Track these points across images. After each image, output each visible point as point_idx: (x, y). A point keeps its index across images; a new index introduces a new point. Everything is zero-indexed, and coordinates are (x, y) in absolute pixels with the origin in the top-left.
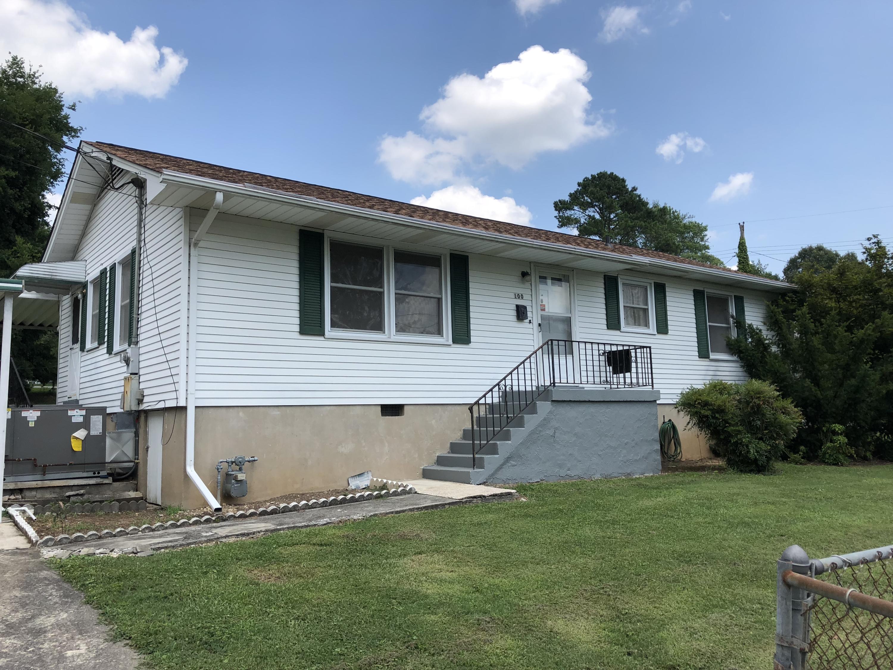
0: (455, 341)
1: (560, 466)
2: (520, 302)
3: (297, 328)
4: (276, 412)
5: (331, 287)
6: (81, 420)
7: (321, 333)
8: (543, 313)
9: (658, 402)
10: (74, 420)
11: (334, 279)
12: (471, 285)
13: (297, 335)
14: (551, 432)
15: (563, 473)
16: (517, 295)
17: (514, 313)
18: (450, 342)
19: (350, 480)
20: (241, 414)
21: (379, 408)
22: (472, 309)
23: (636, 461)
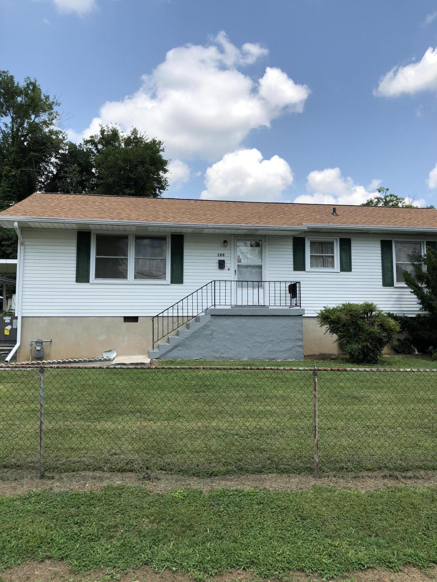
0: (172, 282)
1: (216, 352)
2: (222, 258)
3: (75, 279)
4: (63, 320)
5: (96, 258)
6: (9, 321)
7: (87, 281)
8: (239, 264)
9: (303, 316)
10: (6, 321)
11: (98, 254)
12: (185, 251)
13: (75, 283)
14: (209, 332)
15: (217, 355)
16: (219, 254)
17: (217, 265)
18: (169, 283)
19: (103, 354)
20: (45, 320)
21: (123, 318)
22: (184, 264)
23: (280, 351)
